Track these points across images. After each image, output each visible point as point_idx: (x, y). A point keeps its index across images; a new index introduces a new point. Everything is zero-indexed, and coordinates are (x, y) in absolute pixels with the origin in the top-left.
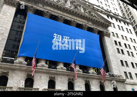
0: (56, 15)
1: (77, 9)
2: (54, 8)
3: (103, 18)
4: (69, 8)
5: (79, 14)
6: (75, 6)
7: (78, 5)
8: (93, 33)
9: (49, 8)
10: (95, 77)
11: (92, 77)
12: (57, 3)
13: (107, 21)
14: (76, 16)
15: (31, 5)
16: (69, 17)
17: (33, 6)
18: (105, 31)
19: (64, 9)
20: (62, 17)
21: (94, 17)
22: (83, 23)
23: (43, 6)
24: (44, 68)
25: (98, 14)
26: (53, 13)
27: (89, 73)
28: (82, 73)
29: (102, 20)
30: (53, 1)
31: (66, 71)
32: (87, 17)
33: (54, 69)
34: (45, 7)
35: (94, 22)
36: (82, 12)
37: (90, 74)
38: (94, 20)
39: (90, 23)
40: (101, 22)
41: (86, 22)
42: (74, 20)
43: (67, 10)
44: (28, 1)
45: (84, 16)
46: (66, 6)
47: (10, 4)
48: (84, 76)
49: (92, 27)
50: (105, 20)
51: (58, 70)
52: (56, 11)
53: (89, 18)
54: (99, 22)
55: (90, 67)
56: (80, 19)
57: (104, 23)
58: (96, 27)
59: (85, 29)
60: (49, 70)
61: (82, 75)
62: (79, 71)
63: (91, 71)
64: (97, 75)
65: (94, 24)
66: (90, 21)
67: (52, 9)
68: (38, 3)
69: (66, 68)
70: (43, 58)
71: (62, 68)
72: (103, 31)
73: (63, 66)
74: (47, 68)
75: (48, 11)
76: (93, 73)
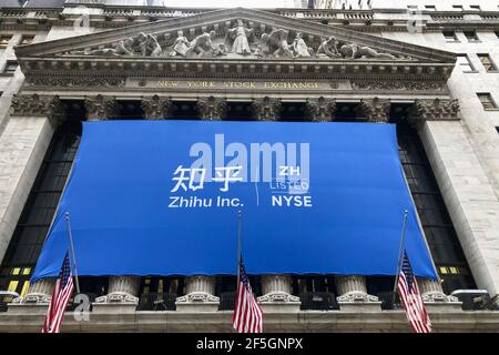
0: (191, 97)
1: (277, 52)
2: (185, 77)
3: (407, 49)
5: (285, 68)
6: (268, 42)
7: (278, 35)
9: (164, 84)
10: (369, 321)
11: (348, 321)
12: (195, 56)
13: (430, 56)
14: (278, 79)
15: (97, 94)
16: (240, 91)
17: (102, 94)
18: (423, 98)
19: (219, 67)
20: (212, 99)
21: (364, 58)
22: (306, 96)
23: (142, 84)
24: (120, 311)
25: (377, 43)
26: (177, 97)
27: (337, 307)
28: (297, 311)
29: (402, 59)
30: (178, 54)
31: (215, 311)
32: (324, 68)
34: (150, 85)
35: (361, 75)
36: (301, 56)
37: (343, 311)
38: (363, 68)
39: (345, 87)
40: (400, 69)
41: (326, 87)
42: (264, 96)
43: (233, 67)
44: (90, 84)
45: (311, 68)
46: (229, 56)
47: (31, 112)
48: (302, 321)
49: (356, 98)
50: (415, 52)
51: (179, 311)
52: (190, 85)
53: (337, 69)
54: (388, 69)
55: (346, 278)
56: (295, 86)
57: (413, 69)
58: (373, 97)
59: (320, 114)
60: (136, 317)
61: (296, 321)
62: (279, 303)
63: (350, 293)
64: (385, 311)
65: (363, 86)
66: (343, 79)
67: (175, 85)
68: (125, 77)
69: (216, 300)
70: (122, 273)
71: (197, 302)
72: (416, 100)
73: (205, 293)
74: (132, 311)
75: (159, 94)
76: (359, 303)
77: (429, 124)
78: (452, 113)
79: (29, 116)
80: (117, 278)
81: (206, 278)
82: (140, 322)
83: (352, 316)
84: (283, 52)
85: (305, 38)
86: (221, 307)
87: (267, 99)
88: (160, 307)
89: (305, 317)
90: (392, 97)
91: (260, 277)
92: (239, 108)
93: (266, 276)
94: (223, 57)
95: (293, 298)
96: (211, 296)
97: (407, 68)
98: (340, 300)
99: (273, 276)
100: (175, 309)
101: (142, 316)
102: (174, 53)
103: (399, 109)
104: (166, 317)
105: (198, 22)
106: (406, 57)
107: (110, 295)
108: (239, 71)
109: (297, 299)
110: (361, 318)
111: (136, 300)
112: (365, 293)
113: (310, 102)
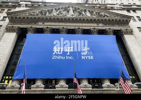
0: (58, 27)
1: (81, 15)
2: (55, 22)
3: (117, 15)
4: (71, 16)
5: (84, 20)
6: (79, 12)
7: (82, 10)
8: (107, 35)
9: (49, 24)
11: (106, 92)
12: (58, 16)
13: (124, 17)
14: (82, 22)
15: (30, 26)
16: (71, 26)
17: (32, 26)
18: (123, 28)
19: (65, 19)
21: (106, 17)
22: (90, 27)
23: (43, 23)
24: (39, 89)
25: (109, 13)
26: (53, 27)
27: (102, 88)
28: (91, 89)
29: (116, 17)
30: (53, 15)
31: (67, 89)
32: (95, 20)
33: (52, 89)
34: (46, 24)
35: (105, 22)
36: (88, 16)
37: (104, 89)
38: (106, 20)
39: (101, 25)
40: (116, 20)
41: (95, 25)
42: (78, 27)
43: (69, 19)
44: (28, 23)
45: (91, 20)
46: (68, 16)
47: (11, 31)
48: (93, 92)
49: (104, 28)
50: (121, 16)
51: (57, 89)
52: (57, 24)
53: (98, 20)
54: (113, 20)
55: (104, 79)
56: (87, 25)
57: (120, 20)
58: (109, 28)
59: (94, 33)
60: (44, 91)
61: (91, 92)
62: (85, 87)
63: (106, 84)
65: (106, 25)
66: (100, 23)
67: (53, 24)
68: (38, 22)
69: (67, 86)
70: (40, 78)
71: (62, 86)
72: (121, 29)
73: (64, 84)
74: (43, 89)
75: (48, 26)
76: (108, 87)
77: (125, 36)
78: (131, 32)
79: (11, 32)
80: (38, 79)
81: (64, 79)
83: (107, 90)
84: (83, 15)
85: (89, 11)
86: (69, 88)
87: (79, 28)
88: (51, 88)
89: (93, 91)
90: (114, 28)
92: (71, 31)
93: (81, 79)
94: (66, 16)
96: (65, 85)
97: (118, 20)
98: (103, 85)
99: (83, 79)
100: (55, 89)
101: (46, 91)
102: (52, 15)
103: (116, 31)
104: (53, 91)
105: (59, 6)
106: (117, 17)
107: (36, 84)
108: (71, 20)
109: (90, 86)
110: (110, 91)
111: (44, 86)
112: (110, 84)
113: (91, 29)
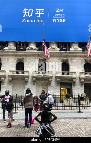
10: (78, 54)
11: (72, 54)
24: (12, 51)
28: (59, 51)
31: (36, 51)
37: (71, 52)
48: (60, 54)
51: (27, 51)
55: (73, 43)
60: (16, 52)
61: (58, 54)
62: (54, 49)
63: (74, 47)
64: (83, 52)
69: (37, 48)
70: (11, 41)
71: (32, 49)
73: (33, 47)
74: (15, 51)
76: (76, 49)
80: (10, 42)
81: (34, 43)
82: (17, 53)
83: (74, 53)
86: (38, 50)
88: (22, 50)
89: (60, 53)
91: (49, 42)
93: (50, 42)
95: (57, 48)
96: (35, 47)
98: (71, 49)
99: (52, 42)
101: (17, 52)
104: (24, 52)
107: (8, 46)
109: (59, 49)
110: (76, 54)
111: (15, 48)
112: (78, 47)
